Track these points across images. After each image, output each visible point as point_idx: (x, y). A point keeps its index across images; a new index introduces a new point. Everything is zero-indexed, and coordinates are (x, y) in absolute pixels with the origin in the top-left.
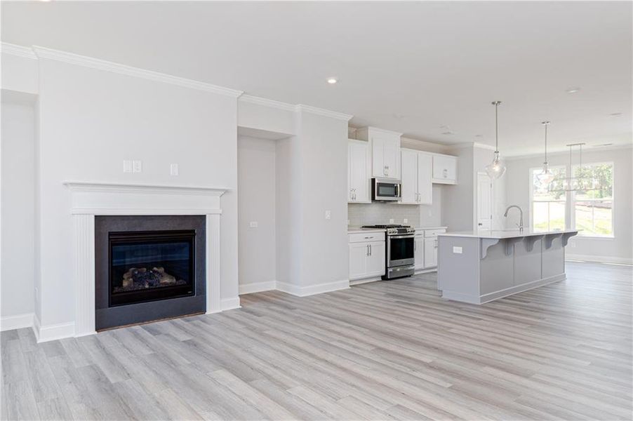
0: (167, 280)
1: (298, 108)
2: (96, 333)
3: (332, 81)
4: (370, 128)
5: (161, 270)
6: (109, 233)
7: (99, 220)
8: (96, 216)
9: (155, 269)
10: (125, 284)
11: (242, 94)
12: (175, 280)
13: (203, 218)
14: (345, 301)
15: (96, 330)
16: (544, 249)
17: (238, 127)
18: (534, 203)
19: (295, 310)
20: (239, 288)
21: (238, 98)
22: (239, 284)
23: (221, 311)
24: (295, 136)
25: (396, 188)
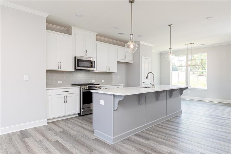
16: (168, 97)
18: (172, 73)
25: (92, 63)
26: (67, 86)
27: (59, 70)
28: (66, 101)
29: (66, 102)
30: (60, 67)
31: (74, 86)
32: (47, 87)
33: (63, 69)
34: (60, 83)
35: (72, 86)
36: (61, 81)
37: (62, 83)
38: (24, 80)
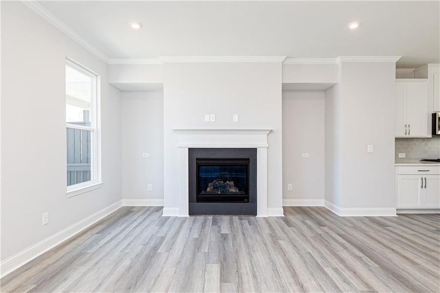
0: (233, 190)
1: (338, 60)
2: (189, 216)
3: (354, 26)
4: (429, 65)
5: (232, 183)
6: (197, 158)
7: (191, 150)
8: (189, 149)
9: (228, 182)
10: (208, 189)
11: (286, 58)
12: (238, 191)
13: (255, 150)
14: (380, 228)
15: (189, 215)
17: (283, 84)
19: (323, 228)
20: (283, 201)
21: (282, 62)
22: (283, 198)
23: (267, 216)
24: (336, 84)
26: (415, 163)
27: (407, 136)
28: (424, 185)
29: (424, 187)
30: (408, 132)
31: (426, 162)
32: (396, 163)
33: (412, 135)
34: (402, 157)
35: (423, 163)
36: (404, 154)
37: (404, 156)
38: (368, 151)
